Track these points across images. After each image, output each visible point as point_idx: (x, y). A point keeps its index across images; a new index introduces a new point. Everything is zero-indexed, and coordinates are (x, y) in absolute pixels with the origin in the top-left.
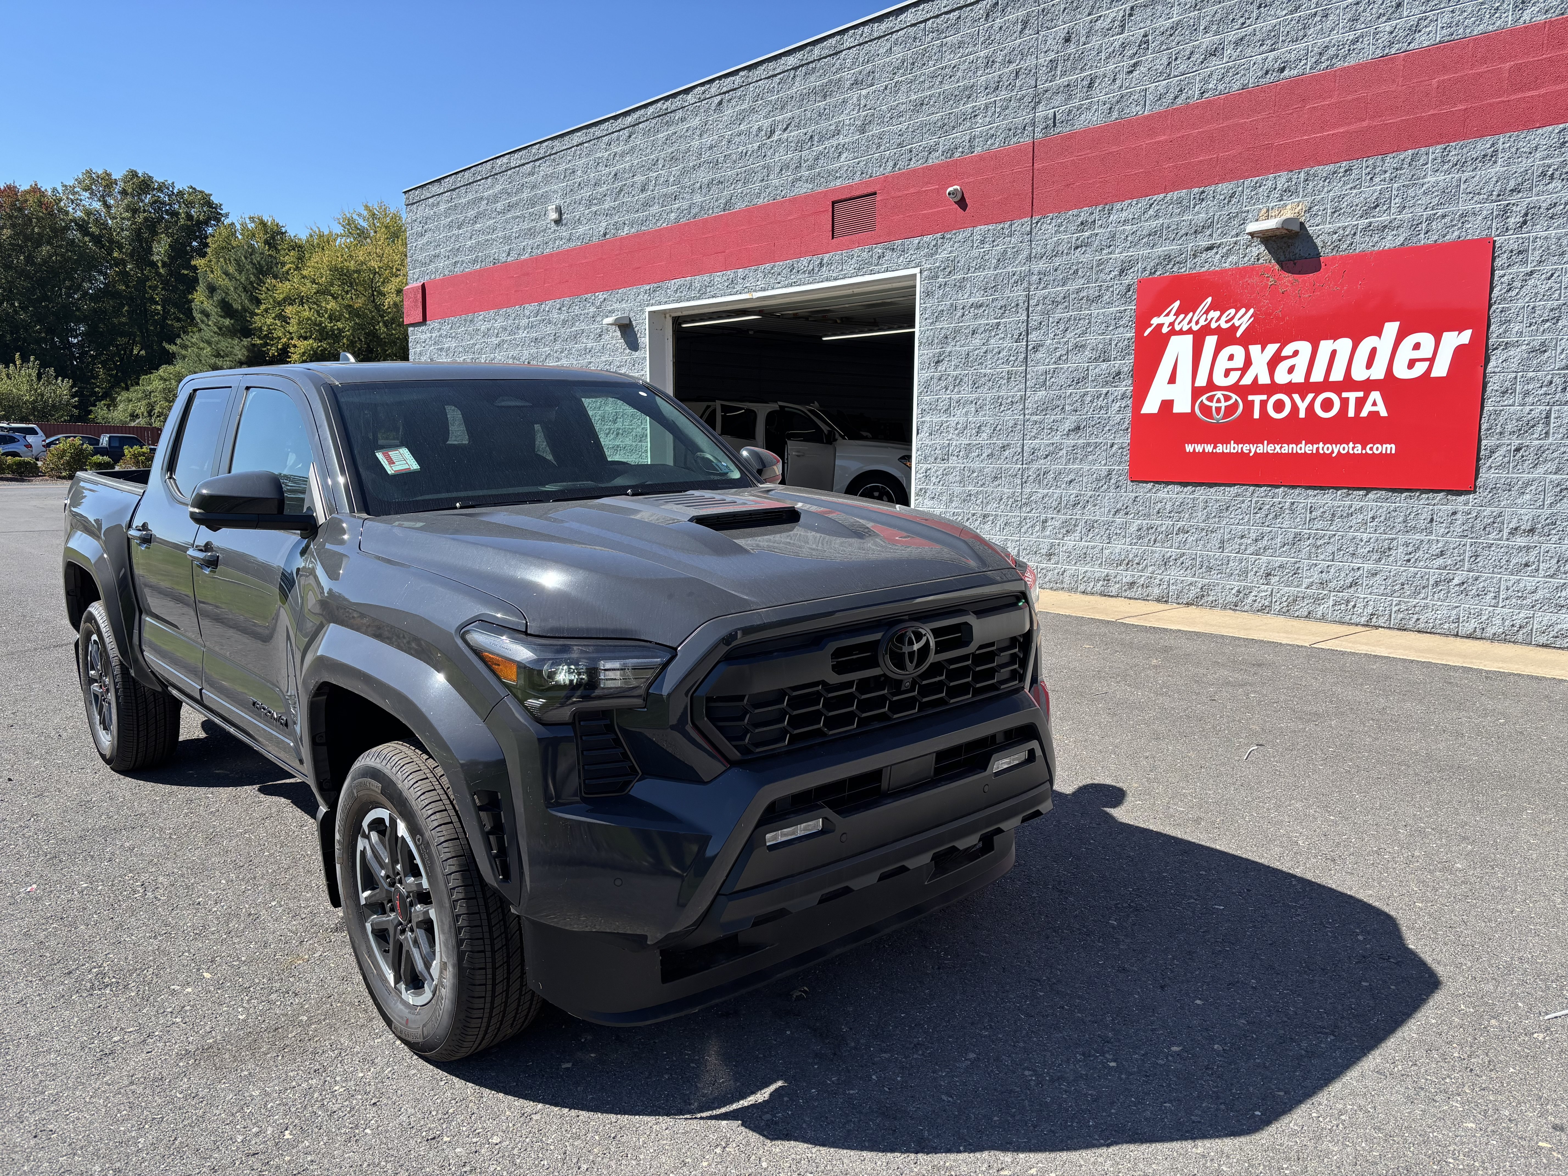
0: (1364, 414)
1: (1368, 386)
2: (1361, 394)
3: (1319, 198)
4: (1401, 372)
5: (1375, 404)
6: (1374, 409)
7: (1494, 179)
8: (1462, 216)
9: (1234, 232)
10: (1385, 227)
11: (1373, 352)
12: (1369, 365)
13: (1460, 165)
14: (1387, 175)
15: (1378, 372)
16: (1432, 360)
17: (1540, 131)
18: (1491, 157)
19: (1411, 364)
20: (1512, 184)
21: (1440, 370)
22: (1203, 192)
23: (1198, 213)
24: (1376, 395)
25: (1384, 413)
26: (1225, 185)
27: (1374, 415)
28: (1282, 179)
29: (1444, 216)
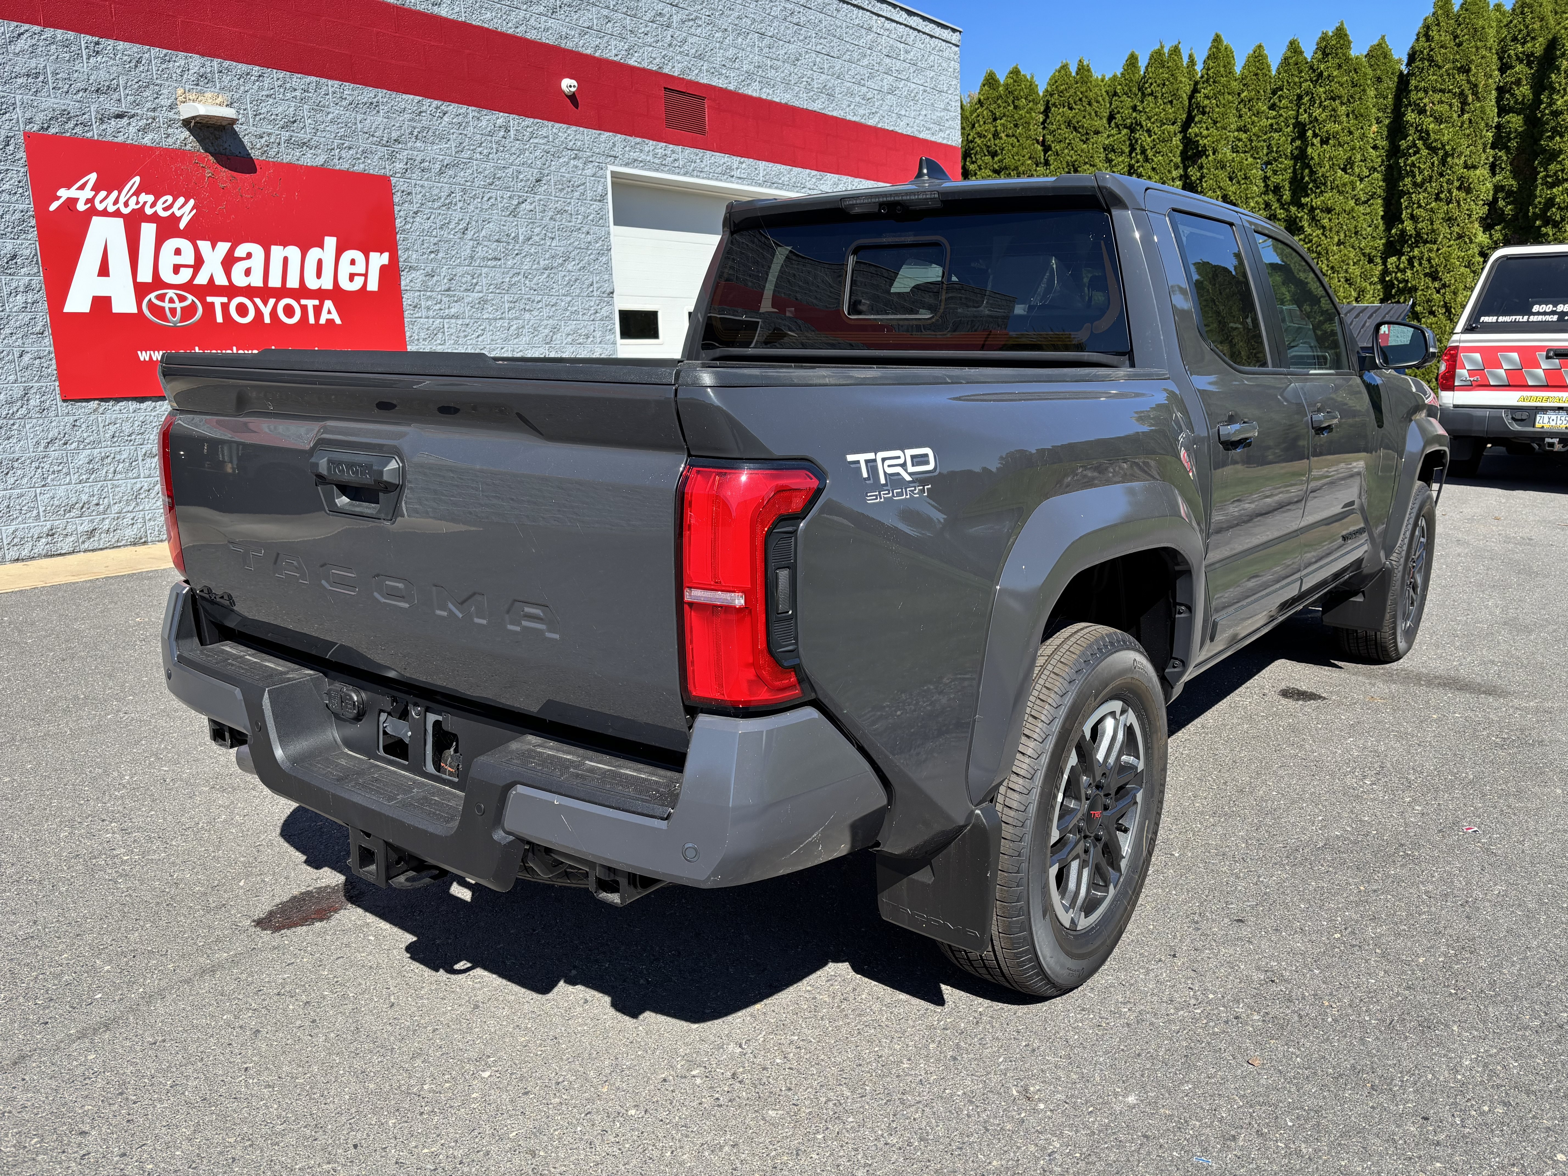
0: (322, 321)
1: (321, 295)
2: (317, 302)
3: (236, 96)
4: (346, 285)
5: (329, 312)
6: (330, 317)
7: (382, 127)
8: (363, 152)
9: (148, 105)
10: (304, 143)
11: (320, 263)
12: (319, 275)
13: (354, 106)
14: (298, 93)
15: (327, 283)
16: (366, 275)
17: (404, 96)
18: (373, 106)
19: (352, 277)
20: (394, 135)
21: (373, 285)
22: (97, 43)
23: (96, 68)
24: (328, 304)
25: (338, 321)
26: (127, 45)
27: (330, 322)
28: (196, 62)
29: (350, 148)
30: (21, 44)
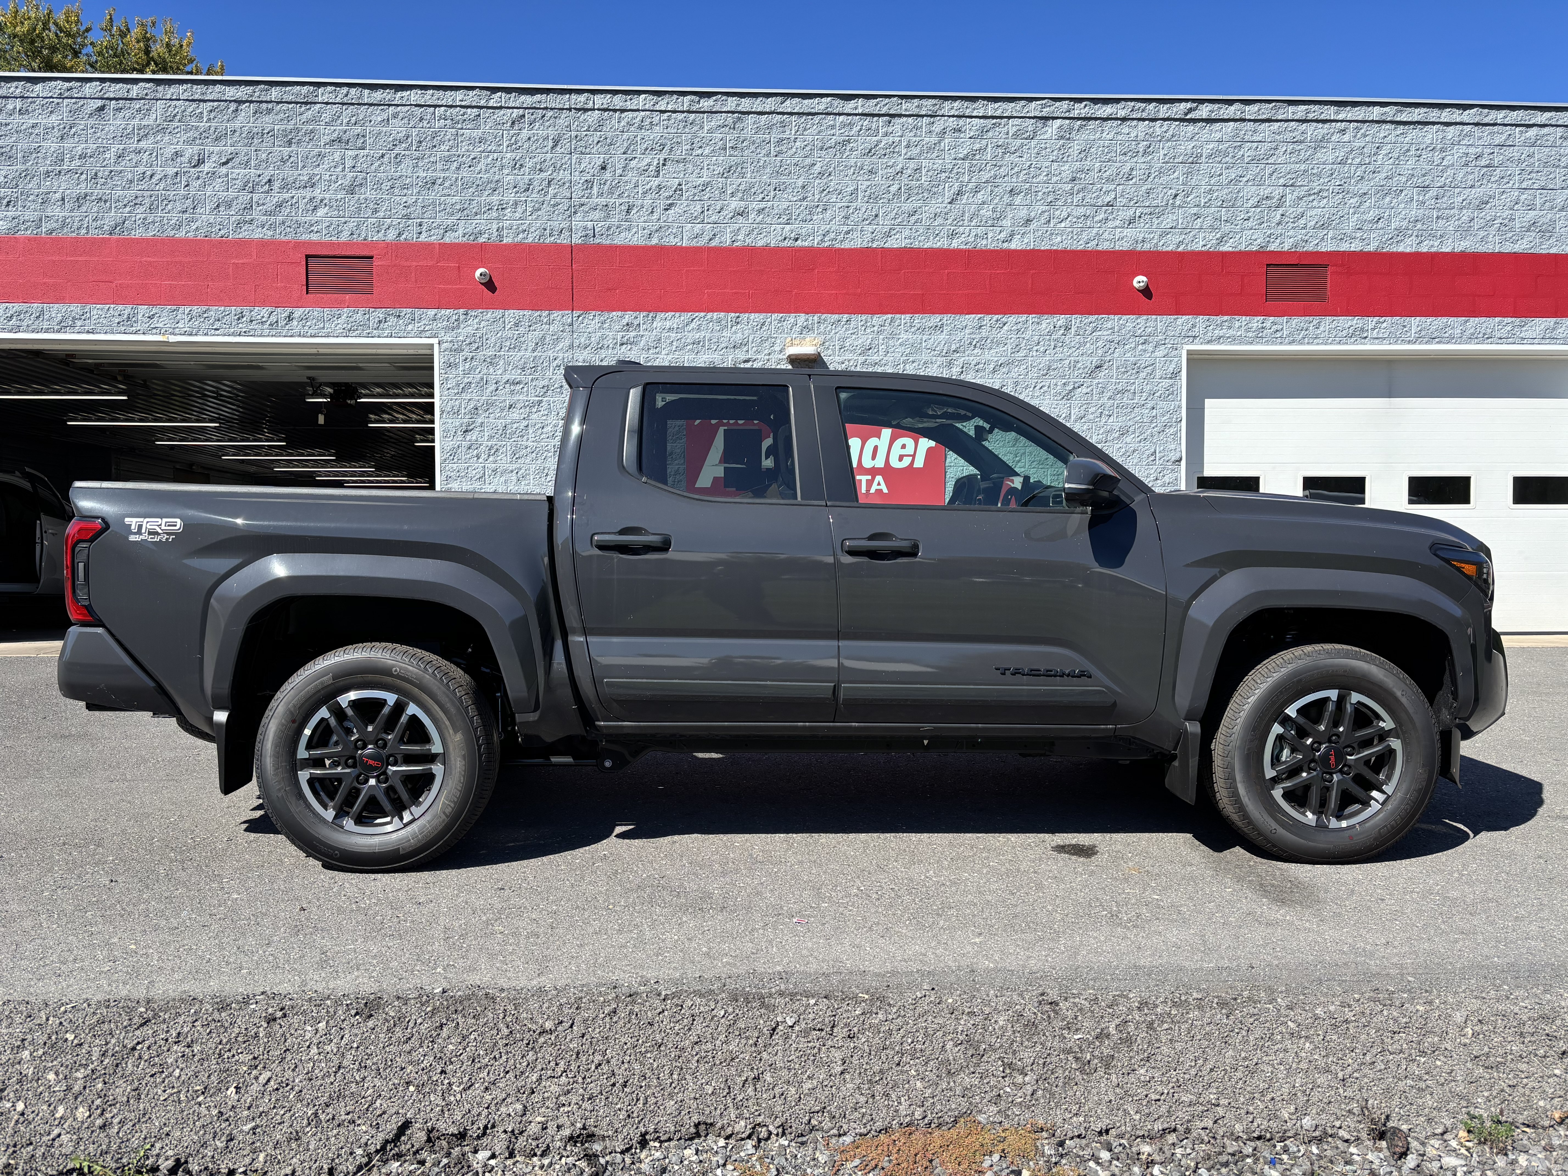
0: (872, 491)
1: (874, 472)
2: (869, 477)
3: (829, 337)
4: (895, 463)
5: (879, 484)
6: (879, 487)
7: (943, 342)
8: (925, 363)
9: (766, 352)
10: (876, 363)
11: (876, 449)
12: (874, 458)
13: (922, 330)
14: (876, 328)
15: (880, 463)
16: (914, 456)
17: (967, 316)
18: (939, 328)
19: (901, 458)
20: (953, 347)
21: (919, 463)
22: (738, 317)
23: (735, 333)
24: (879, 478)
25: (885, 491)
26: (757, 315)
27: (879, 491)
28: (802, 318)
29: (913, 362)
30: (693, 325)
